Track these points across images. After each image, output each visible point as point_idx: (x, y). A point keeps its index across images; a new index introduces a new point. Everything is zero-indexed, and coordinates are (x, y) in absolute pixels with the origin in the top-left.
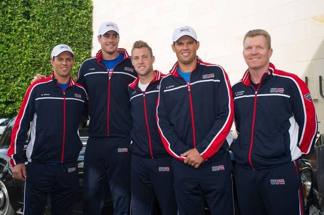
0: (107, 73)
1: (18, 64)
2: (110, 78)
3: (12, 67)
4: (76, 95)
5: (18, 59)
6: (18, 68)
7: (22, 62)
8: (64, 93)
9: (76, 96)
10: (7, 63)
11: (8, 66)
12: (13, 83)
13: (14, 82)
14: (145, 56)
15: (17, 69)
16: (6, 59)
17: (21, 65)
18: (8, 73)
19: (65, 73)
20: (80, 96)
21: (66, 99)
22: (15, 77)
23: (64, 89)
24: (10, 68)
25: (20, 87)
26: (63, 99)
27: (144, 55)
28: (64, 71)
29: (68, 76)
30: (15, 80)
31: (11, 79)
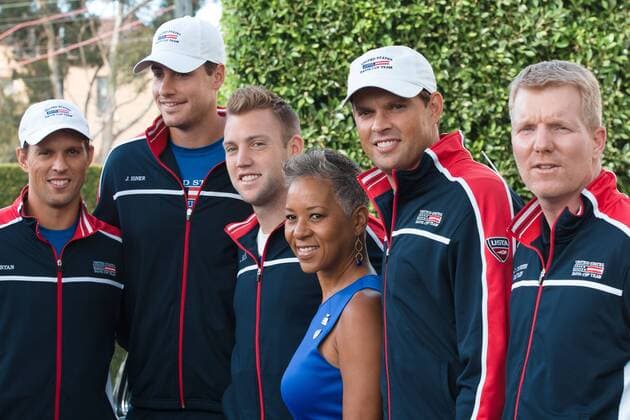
0: (181, 193)
1: (335, 37)
2: (189, 212)
3: (305, 56)
4: (98, 266)
5: (335, 16)
6: (333, 55)
7: (350, 27)
8: (59, 262)
9: (96, 270)
10: (284, 36)
11: (288, 49)
12: (312, 130)
13: (318, 124)
14: (258, 140)
15: (331, 64)
16: (281, 20)
17: (347, 40)
18: (289, 82)
19: (61, 197)
20: (111, 269)
21: (64, 280)
22: (320, 101)
23: (59, 247)
24: (296, 61)
25: (346, 146)
26: (55, 280)
27: (251, 138)
28: (59, 190)
29: (72, 205)
30: (320, 114)
31: (305, 110)
